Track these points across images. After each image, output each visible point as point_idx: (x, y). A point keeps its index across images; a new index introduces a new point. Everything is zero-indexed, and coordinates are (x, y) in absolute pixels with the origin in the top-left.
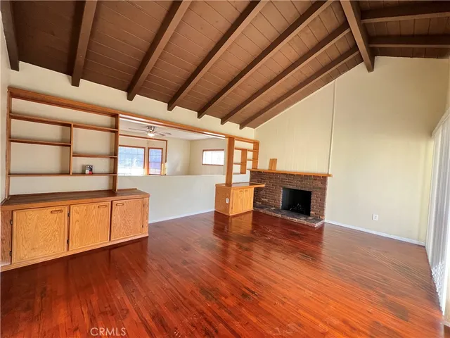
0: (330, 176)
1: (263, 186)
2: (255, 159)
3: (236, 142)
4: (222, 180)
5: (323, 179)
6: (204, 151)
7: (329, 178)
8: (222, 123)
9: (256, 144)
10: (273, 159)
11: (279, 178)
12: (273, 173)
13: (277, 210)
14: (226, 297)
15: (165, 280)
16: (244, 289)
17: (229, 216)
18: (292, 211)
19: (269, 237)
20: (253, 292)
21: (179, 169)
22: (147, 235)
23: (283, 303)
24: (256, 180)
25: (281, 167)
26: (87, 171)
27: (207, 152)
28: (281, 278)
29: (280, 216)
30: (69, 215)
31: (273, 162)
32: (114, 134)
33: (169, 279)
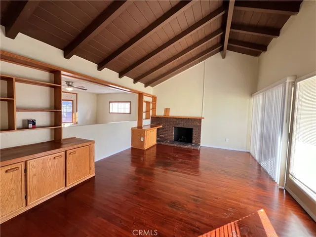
0: (204, 118)
1: (161, 126)
2: (154, 109)
3: (144, 97)
4: (135, 124)
5: (199, 120)
6: (110, 102)
7: (202, 120)
8: (135, 82)
9: (154, 98)
10: (167, 109)
11: (172, 121)
12: (168, 118)
13: (171, 142)
14: (187, 205)
15: (138, 206)
16: (192, 197)
17: (144, 150)
18: (180, 141)
19: (180, 160)
20: (198, 197)
21: (88, 117)
22: (95, 175)
23: (217, 198)
24: (155, 123)
25: (172, 114)
26: (30, 125)
27: (113, 104)
28: (205, 184)
29: (176, 145)
30: (25, 171)
31: (167, 110)
32: (53, 89)
33: (140, 204)
